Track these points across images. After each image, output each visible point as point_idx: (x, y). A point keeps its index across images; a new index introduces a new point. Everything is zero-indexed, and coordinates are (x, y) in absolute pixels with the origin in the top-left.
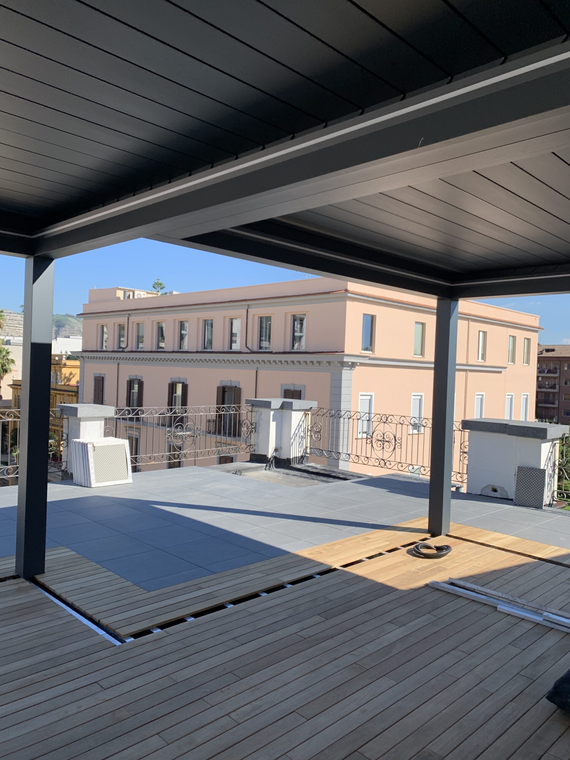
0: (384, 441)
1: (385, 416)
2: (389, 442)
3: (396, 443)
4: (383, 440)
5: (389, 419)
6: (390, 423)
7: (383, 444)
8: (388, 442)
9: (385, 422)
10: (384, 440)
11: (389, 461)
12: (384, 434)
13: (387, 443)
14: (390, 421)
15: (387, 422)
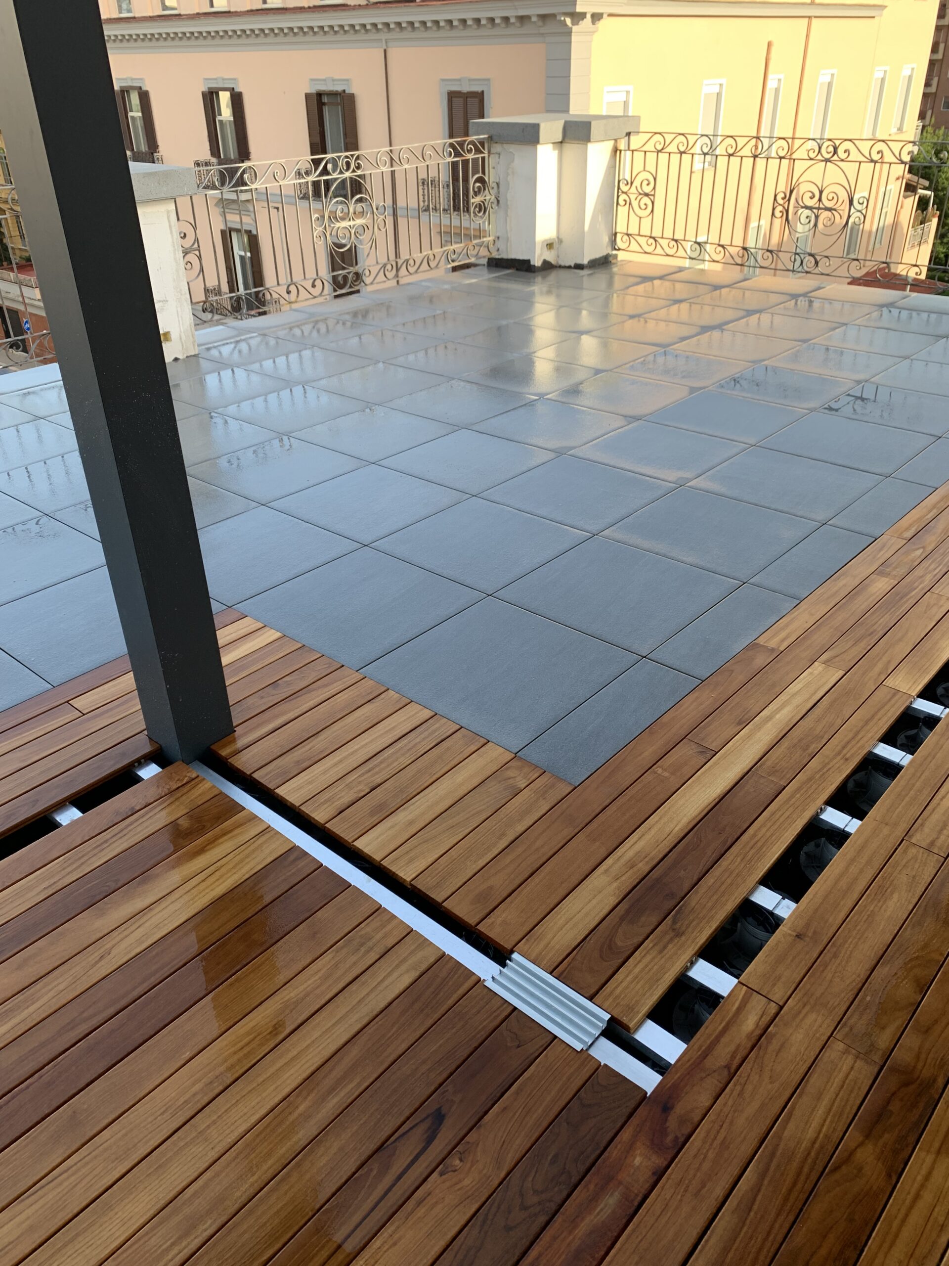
0: (819, 209)
1: (830, 143)
2: (835, 210)
3: (853, 210)
4: (817, 206)
5: (840, 151)
6: (842, 160)
7: (817, 217)
8: (830, 209)
9: (827, 161)
10: (821, 206)
11: (827, 257)
12: (821, 192)
13: (827, 214)
14: (843, 156)
15: (835, 157)
